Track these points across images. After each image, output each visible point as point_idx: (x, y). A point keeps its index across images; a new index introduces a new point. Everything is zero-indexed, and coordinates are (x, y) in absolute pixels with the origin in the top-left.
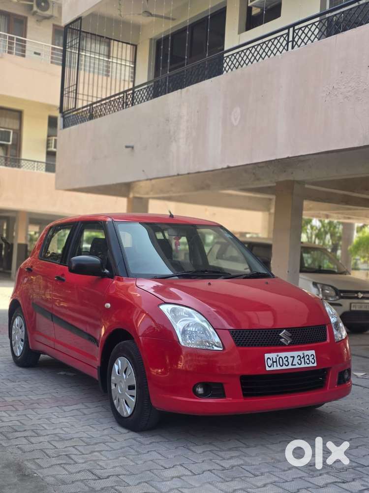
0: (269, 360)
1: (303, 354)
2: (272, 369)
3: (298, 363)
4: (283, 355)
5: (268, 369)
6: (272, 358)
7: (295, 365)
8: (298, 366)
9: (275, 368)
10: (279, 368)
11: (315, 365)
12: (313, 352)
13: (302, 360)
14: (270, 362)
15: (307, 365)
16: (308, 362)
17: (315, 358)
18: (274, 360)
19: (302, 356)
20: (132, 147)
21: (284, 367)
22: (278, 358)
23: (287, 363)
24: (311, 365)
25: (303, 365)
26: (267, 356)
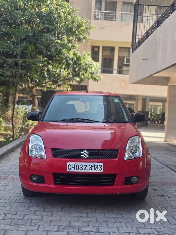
0: (70, 166)
1: (94, 164)
2: (71, 171)
3: (89, 169)
4: (79, 164)
5: (68, 170)
6: (72, 165)
7: (87, 170)
8: (89, 171)
9: (73, 170)
10: (76, 171)
11: (102, 171)
12: (102, 164)
13: (93, 168)
14: (70, 167)
15: (95, 171)
16: (97, 169)
17: (102, 168)
18: (73, 166)
19: (93, 165)
20: (147, 59)
21: (79, 171)
22: (76, 165)
23: (81, 169)
24: (98, 171)
25: (92, 171)
26: (68, 163)
